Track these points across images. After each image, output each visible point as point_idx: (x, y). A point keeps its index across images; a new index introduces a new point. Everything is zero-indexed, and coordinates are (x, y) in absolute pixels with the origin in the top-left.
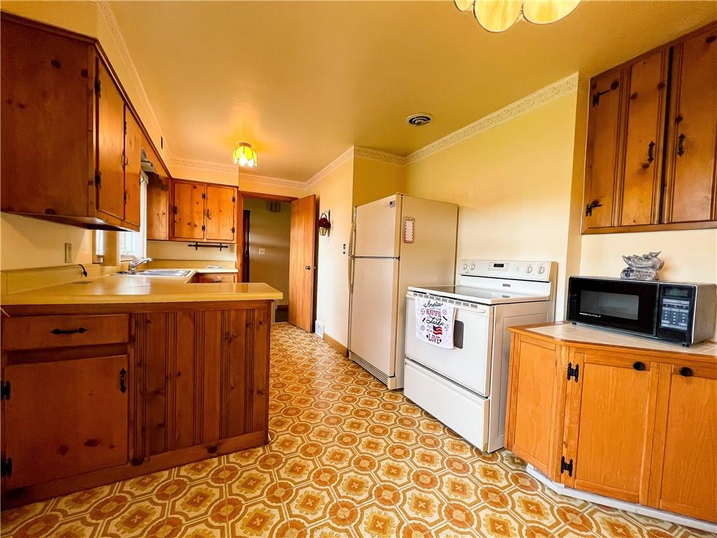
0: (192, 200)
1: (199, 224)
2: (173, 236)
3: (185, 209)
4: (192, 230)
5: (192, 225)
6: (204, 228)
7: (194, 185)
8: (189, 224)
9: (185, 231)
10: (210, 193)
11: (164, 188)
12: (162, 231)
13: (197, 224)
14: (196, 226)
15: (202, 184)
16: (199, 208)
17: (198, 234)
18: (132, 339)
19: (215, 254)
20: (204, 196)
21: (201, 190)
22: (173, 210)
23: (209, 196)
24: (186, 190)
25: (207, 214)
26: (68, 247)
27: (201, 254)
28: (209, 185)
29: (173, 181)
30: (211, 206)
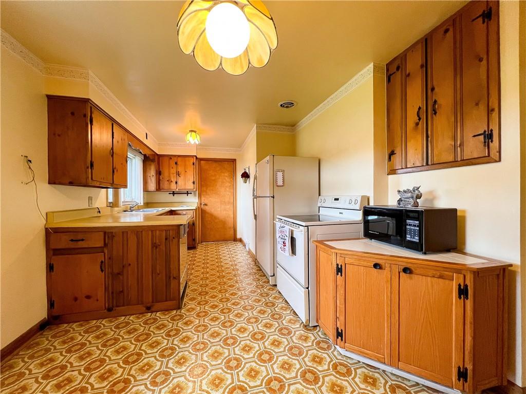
0: (169, 167)
1: (174, 180)
2: (159, 189)
3: (165, 173)
4: (170, 184)
5: (170, 181)
6: (176, 183)
7: (170, 157)
8: (168, 181)
9: (165, 185)
10: (180, 161)
11: (153, 161)
12: (152, 186)
13: (172, 180)
14: (172, 182)
15: (175, 156)
16: (173, 171)
17: (173, 187)
18: (105, 245)
19: (183, 198)
20: (176, 163)
21: (174, 160)
22: (159, 173)
23: (179, 163)
24: (166, 160)
25: (178, 174)
26: (90, 199)
27: (177, 198)
28: (179, 156)
29: (159, 156)
30: (180, 169)
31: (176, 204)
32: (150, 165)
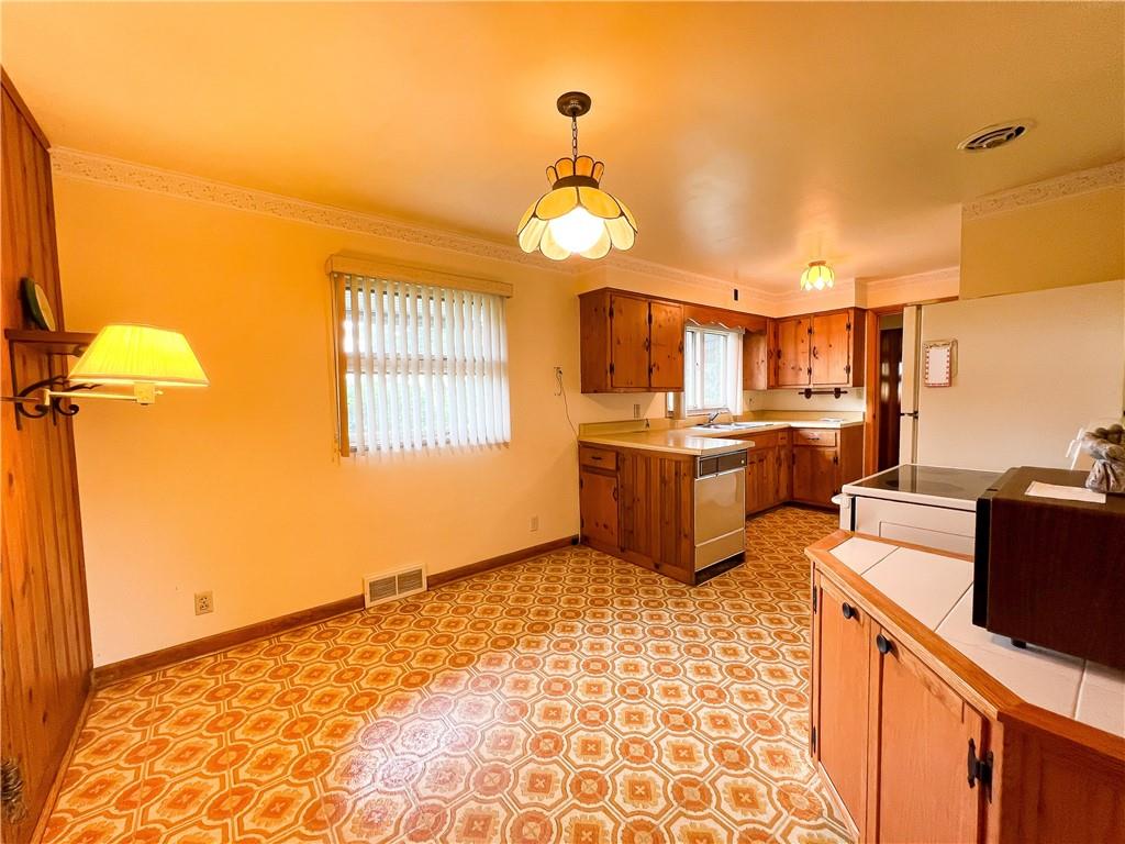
0: (796, 337)
1: (804, 367)
2: (776, 382)
3: (789, 353)
4: (797, 374)
5: (796, 369)
6: (810, 371)
7: (798, 320)
8: (793, 368)
9: (788, 377)
10: (817, 325)
11: (762, 332)
12: (762, 381)
13: (802, 367)
14: (801, 370)
15: (808, 316)
16: (804, 347)
17: (804, 381)
18: (618, 468)
19: (829, 402)
20: (810, 331)
21: (806, 325)
22: (776, 355)
23: (815, 329)
24: (790, 328)
25: (814, 353)
26: (637, 407)
27: (816, 402)
28: (816, 315)
29: (777, 322)
30: (818, 342)
31: (815, 415)
32: (758, 341)
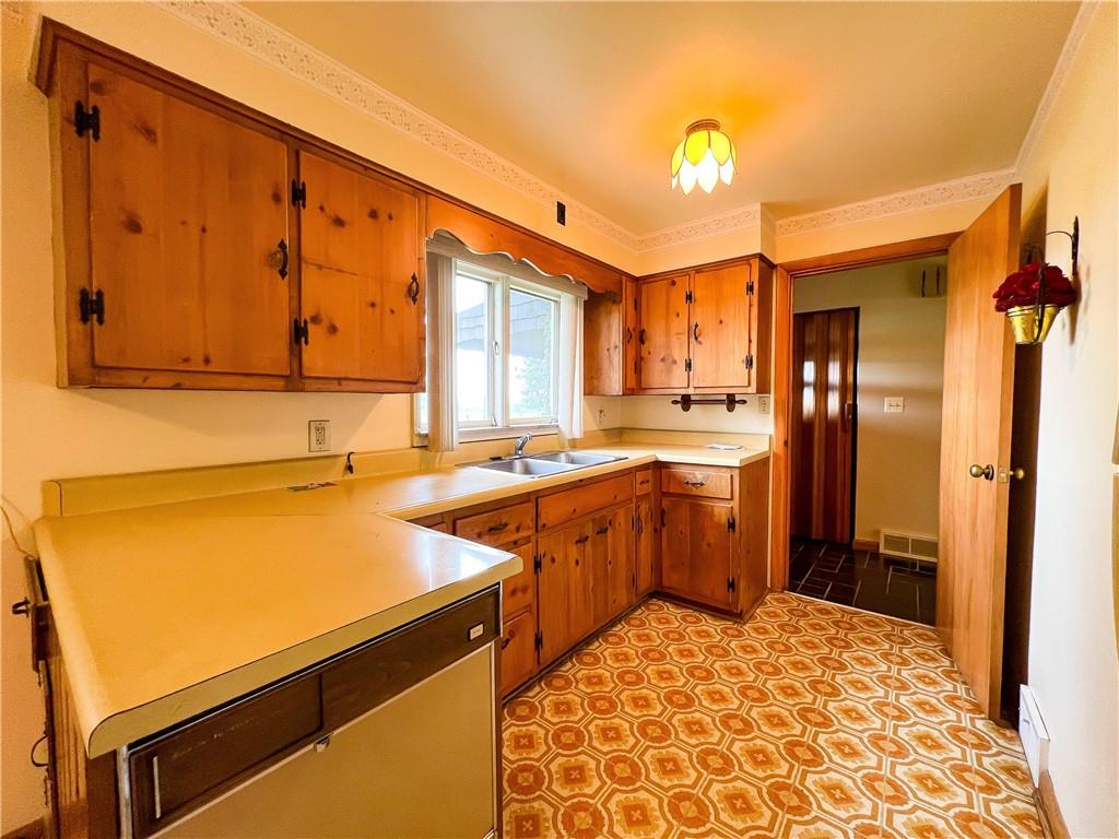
0: (667, 313)
1: (680, 356)
2: (636, 385)
3: (657, 335)
4: (669, 371)
5: (668, 362)
6: (689, 366)
7: (670, 278)
8: (663, 360)
9: (656, 374)
10: (700, 288)
11: (613, 298)
12: (614, 380)
13: (676, 358)
14: (675, 362)
15: (684, 272)
16: (680, 325)
17: (678, 382)
19: (718, 417)
20: (689, 297)
21: (682, 286)
22: (637, 338)
23: (697, 294)
24: (656, 296)
25: (694, 333)
27: (697, 417)
28: (699, 269)
29: (639, 282)
30: (701, 315)
31: (696, 439)
32: (609, 313)
